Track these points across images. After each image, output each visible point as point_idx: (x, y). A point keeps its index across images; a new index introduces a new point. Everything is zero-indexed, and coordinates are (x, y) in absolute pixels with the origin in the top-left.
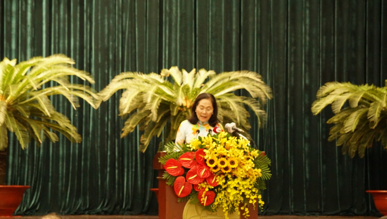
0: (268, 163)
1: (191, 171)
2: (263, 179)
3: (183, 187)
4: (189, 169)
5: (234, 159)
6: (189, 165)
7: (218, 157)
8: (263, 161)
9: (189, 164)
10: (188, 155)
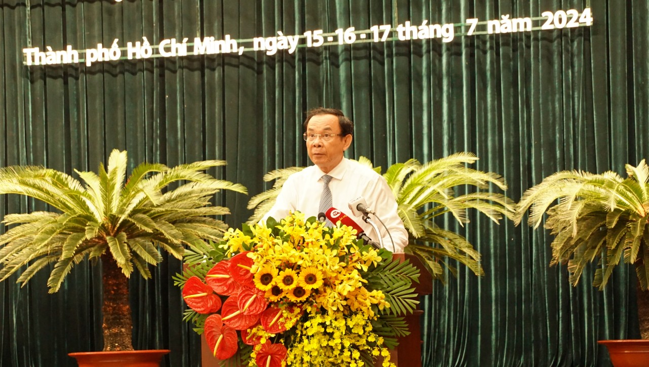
0: (411, 277)
1: (229, 302)
2: (397, 313)
3: (221, 336)
4: (227, 297)
5: (313, 271)
6: (225, 289)
7: (280, 269)
8: (400, 274)
9: (226, 286)
10: (225, 267)
